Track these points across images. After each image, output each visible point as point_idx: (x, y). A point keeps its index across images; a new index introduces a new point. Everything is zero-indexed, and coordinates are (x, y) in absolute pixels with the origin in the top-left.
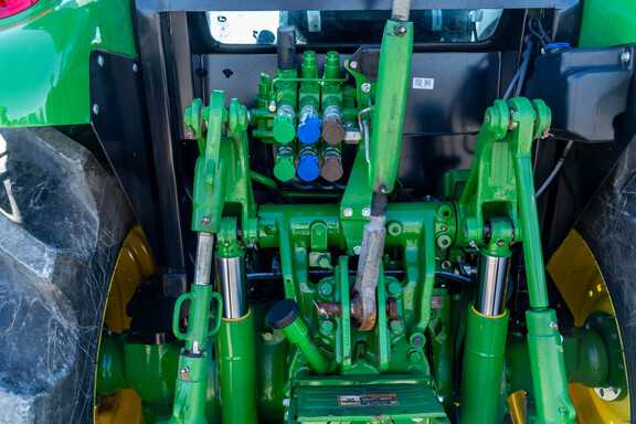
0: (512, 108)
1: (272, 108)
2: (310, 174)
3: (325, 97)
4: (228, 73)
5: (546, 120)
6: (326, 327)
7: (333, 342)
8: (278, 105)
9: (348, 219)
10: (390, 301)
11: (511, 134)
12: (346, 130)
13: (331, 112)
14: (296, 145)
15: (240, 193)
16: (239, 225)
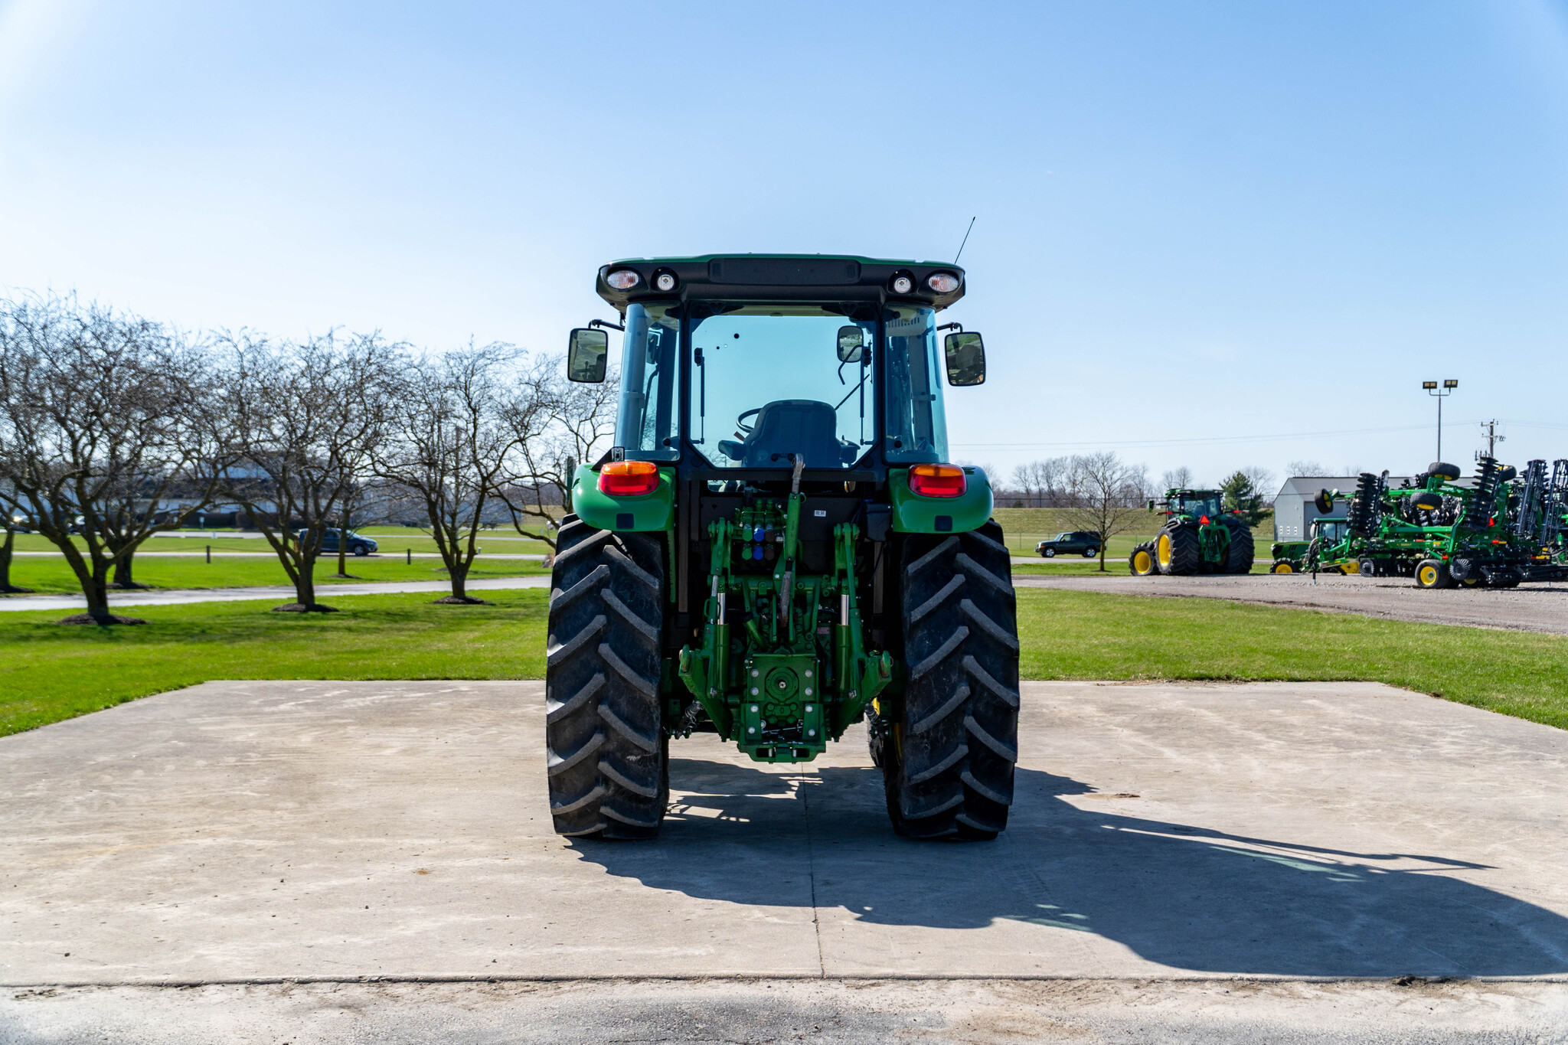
0: (842, 527)
1: (741, 525)
2: (759, 555)
3: (767, 520)
4: (714, 506)
5: (856, 532)
6: (766, 628)
7: (768, 635)
8: (744, 524)
9: (777, 580)
10: (795, 615)
11: (843, 538)
12: (776, 537)
13: (769, 528)
14: (753, 543)
15: (728, 564)
16: (727, 579)
